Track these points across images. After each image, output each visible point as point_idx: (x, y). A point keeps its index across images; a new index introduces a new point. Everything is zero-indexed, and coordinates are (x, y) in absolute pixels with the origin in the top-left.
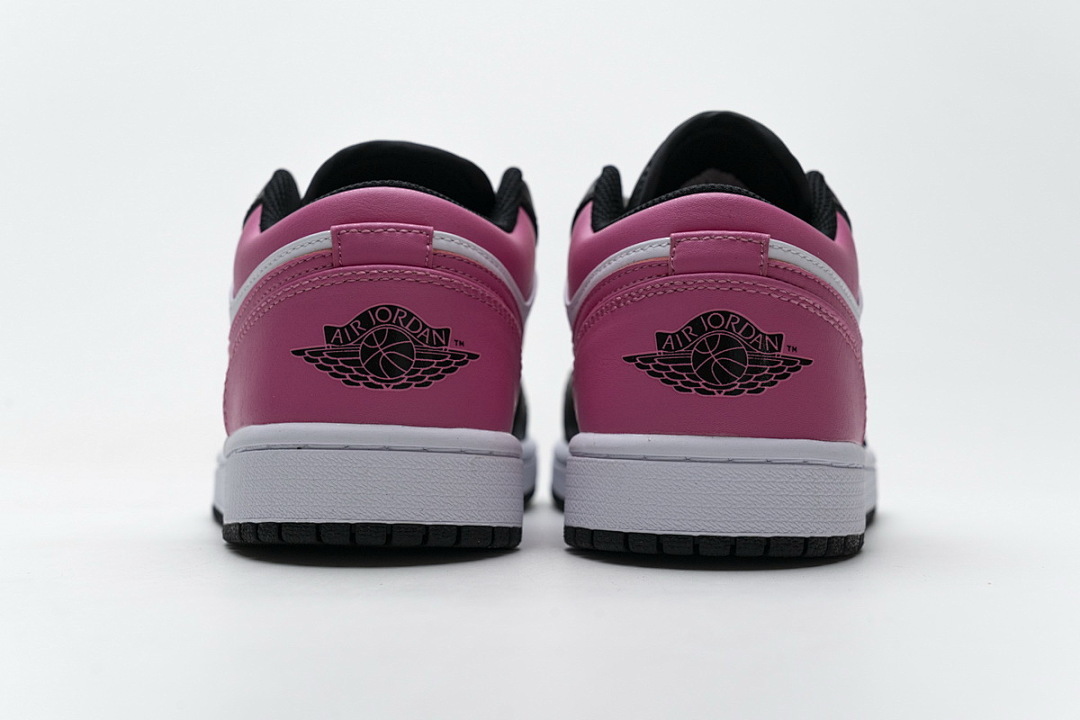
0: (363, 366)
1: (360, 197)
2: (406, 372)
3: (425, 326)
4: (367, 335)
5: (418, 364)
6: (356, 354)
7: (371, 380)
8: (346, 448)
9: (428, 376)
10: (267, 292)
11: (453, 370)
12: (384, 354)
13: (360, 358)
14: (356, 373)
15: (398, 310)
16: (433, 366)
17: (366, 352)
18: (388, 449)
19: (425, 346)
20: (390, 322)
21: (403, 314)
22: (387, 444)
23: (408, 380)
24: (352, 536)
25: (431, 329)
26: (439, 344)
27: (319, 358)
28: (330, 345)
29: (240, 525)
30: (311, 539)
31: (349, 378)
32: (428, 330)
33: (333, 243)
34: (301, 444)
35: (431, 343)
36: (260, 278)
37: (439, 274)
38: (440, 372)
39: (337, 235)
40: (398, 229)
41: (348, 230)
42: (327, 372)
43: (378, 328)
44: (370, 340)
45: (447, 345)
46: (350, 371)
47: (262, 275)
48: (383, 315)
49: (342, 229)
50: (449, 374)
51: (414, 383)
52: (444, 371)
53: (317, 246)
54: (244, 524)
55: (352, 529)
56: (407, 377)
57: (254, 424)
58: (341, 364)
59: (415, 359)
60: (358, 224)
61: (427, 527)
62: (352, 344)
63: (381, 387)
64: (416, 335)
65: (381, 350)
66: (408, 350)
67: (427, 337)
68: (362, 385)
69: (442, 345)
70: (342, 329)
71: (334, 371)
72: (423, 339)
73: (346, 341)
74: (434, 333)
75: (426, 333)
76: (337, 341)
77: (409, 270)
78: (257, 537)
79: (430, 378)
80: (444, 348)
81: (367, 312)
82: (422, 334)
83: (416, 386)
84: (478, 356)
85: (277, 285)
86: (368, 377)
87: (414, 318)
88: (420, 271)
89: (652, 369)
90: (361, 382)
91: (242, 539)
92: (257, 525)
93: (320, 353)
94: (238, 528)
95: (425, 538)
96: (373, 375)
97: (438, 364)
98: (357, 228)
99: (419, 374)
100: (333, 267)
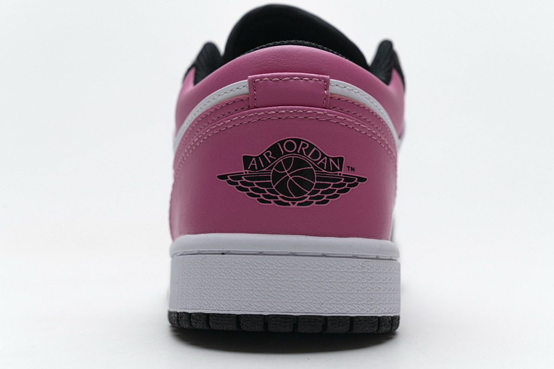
0: (274, 188)
1: (271, 53)
2: (309, 192)
3: (323, 155)
4: (277, 162)
5: (318, 186)
6: (268, 178)
7: (280, 199)
8: (261, 254)
9: (326, 196)
10: (199, 130)
11: (346, 190)
12: (291, 178)
13: (271, 181)
14: (268, 193)
15: (302, 142)
16: (330, 187)
17: (276, 177)
18: (294, 255)
19: (324, 171)
20: (296, 152)
21: (306, 145)
22: (293, 251)
23: (310, 198)
24: (266, 325)
25: (328, 158)
26: (335, 169)
27: (239, 181)
28: (247, 171)
29: (178, 313)
30: (232, 327)
31: (262, 197)
32: (326, 158)
33: (250, 89)
34: (225, 250)
35: (328, 169)
36: (193, 120)
37: (334, 114)
38: (335, 193)
39: (253, 84)
40: (301, 77)
41: (261, 78)
42: (245, 193)
43: (286, 157)
44: (279, 167)
45: (341, 170)
46: (263, 191)
47: (195, 117)
48: (290, 146)
49: (257, 78)
50: (343, 194)
51: (315, 201)
52: (339, 191)
53: (238, 92)
54: (181, 313)
55: (265, 320)
56: (309, 196)
57: (189, 233)
58: (256, 186)
59: (316, 182)
60: (270, 74)
61: (326, 318)
62: (264, 170)
63: (288, 204)
64: (316, 162)
65: (288, 175)
66: (310, 174)
67: (325, 164)
68: (273, 203)
69: (338, 170)
70: (257, 158)
71: (251, 191)
72: (322, 165)
73: (260, 167)
74: (331, 160)
75: (324, 161)
76: (253, 168)
77: (310, 110)
78: (190, 323)
79: (327, 197)
80: (339, 172)
81: (276, 143)
82: (321, 161)
83: (317, 203)
84: (366, 179)
85: (206, 124)
86: (278, 196)
87: (315, 149)
88: (320, 111)
89: (240, 185)
90: (272, 201)
91: (179, 324)
92: (191, 314)
93: (239, 178)
94: (176, 316)
95: (325, 326)
96: (281, 195)
97: (334, 186)
98: (268, 77)
99: (319, 194)
100: (249, 108)
